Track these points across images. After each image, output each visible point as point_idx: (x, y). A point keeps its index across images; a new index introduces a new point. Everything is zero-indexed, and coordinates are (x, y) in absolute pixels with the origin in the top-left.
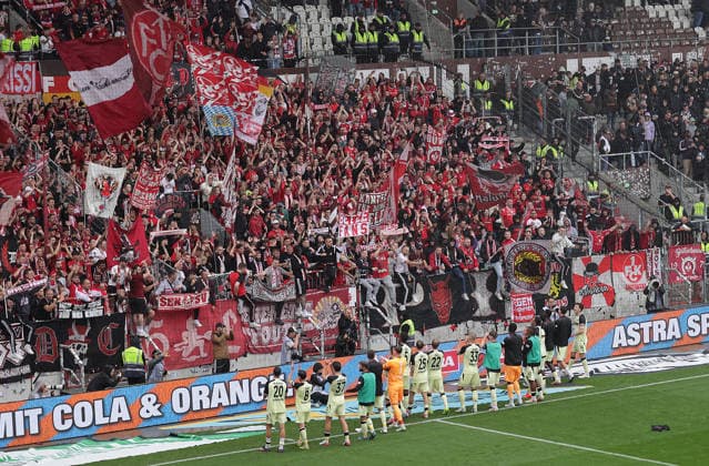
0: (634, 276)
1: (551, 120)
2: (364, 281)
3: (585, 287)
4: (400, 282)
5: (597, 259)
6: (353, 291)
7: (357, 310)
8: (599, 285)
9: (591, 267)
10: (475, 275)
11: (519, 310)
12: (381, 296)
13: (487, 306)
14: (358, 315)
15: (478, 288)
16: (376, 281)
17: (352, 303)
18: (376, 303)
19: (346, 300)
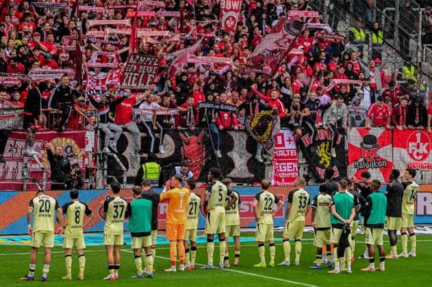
0: (418, 154)
1: (382, 9)
2: (104, 126)
3: (361, 160)
4: (146, 131)
5: (377, 132)
6: (90, 135)
7: (95, 156)
8: (378, 159)
9: (369, 140)
10: (232, 134)
11: (282, 176)
12: (122, 143)
13: (245, 168)
14: (95, 161)
15: (236, 148)
16: (119, 128)
17: (89, 147)
18: (115, 150)
19: (82, 143)
